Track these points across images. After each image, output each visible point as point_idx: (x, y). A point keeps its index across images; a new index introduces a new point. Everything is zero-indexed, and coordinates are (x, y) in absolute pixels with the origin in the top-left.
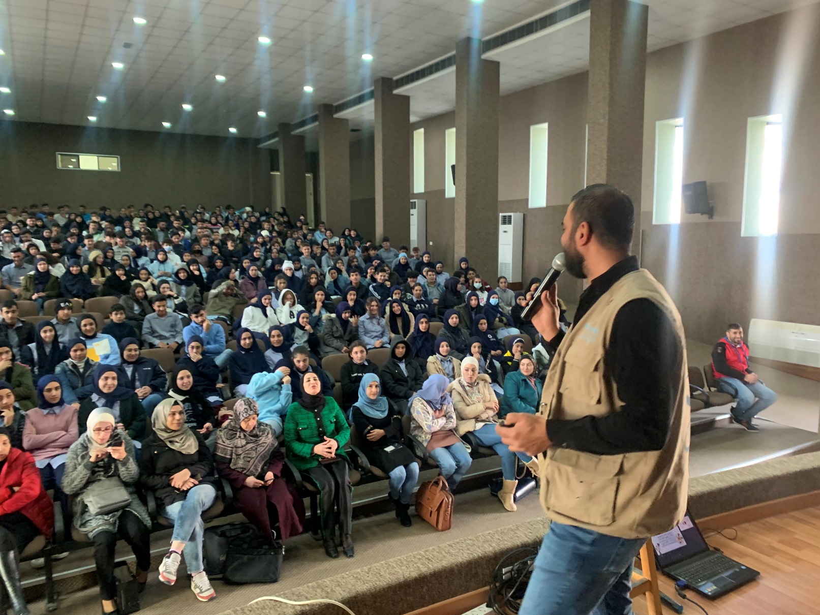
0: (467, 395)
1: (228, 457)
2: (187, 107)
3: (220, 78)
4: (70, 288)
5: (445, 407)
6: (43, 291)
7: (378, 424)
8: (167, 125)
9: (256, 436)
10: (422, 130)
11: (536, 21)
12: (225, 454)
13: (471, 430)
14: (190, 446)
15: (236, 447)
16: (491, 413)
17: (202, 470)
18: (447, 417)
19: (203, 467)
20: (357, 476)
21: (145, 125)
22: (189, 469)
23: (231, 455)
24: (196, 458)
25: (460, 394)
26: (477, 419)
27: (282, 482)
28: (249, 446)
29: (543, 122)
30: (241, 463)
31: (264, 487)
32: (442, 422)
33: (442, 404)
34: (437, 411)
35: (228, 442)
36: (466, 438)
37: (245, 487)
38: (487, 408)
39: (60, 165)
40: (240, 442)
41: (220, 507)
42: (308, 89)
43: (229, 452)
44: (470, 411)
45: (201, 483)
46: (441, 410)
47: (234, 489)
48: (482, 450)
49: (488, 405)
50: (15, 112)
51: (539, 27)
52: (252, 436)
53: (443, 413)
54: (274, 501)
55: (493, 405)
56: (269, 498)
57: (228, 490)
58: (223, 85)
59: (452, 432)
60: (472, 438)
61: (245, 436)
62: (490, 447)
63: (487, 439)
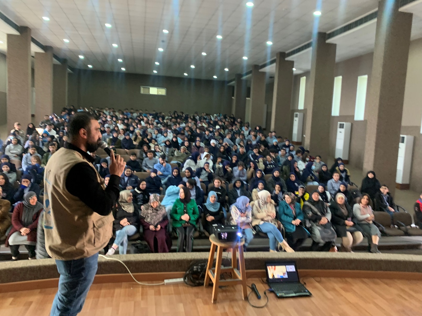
0: (260, 207)
1: (144, 217)
2: (193, 67)
3: (204, 54)
4: (124, 145)
5: (247, 213)
6: (114, 145)
7: (212, 214)
8: (186, 74)
9: (157, 210)
10: (305, 78)
11: (353, 23)
12: (144, 215)
13: (257, 224)
14: (130, 210)
15: (148, 213)
16: (270, 218)
17: (133, 219)
18: (247, 217)
19: (134, 219)
20: (197, 234)
21: (176, 75)
22: (127, 218)
23: (146, 216)
24: (132, 215)
25: (257, 207)
26: (262, 220)
27: (164, 231)
28: (153, 214)
29: (365, 74)
30: (149, 220)
31: (156, 231)
32: (244, 219)
33: (245, 211)
34: (243, 214)
35: (145, 210)
36: (255, 228)
37: (149, 229)
38: (269, 216)
39: (142, 92)
40: (150, 211)
41: (137, 236)
42: (245, 58)
43: (145, 215)
44: (259, 215)
45: (131, 224)
46: (244, 214)
47: (144, 230)
48: (261, 234)
49: (269, 214)
50: (126, 69)
51: (354, 26)
52: (155, 210)
53: (245, 215)
54: (157, 237)
55: (271, 215)
56: (155, 235)
57: (141, 230)
58: (206, 57)
59: (248, 224)
60: (257, 227)
61: (152, 209)
62: (266, 234)
63: (264, 229)
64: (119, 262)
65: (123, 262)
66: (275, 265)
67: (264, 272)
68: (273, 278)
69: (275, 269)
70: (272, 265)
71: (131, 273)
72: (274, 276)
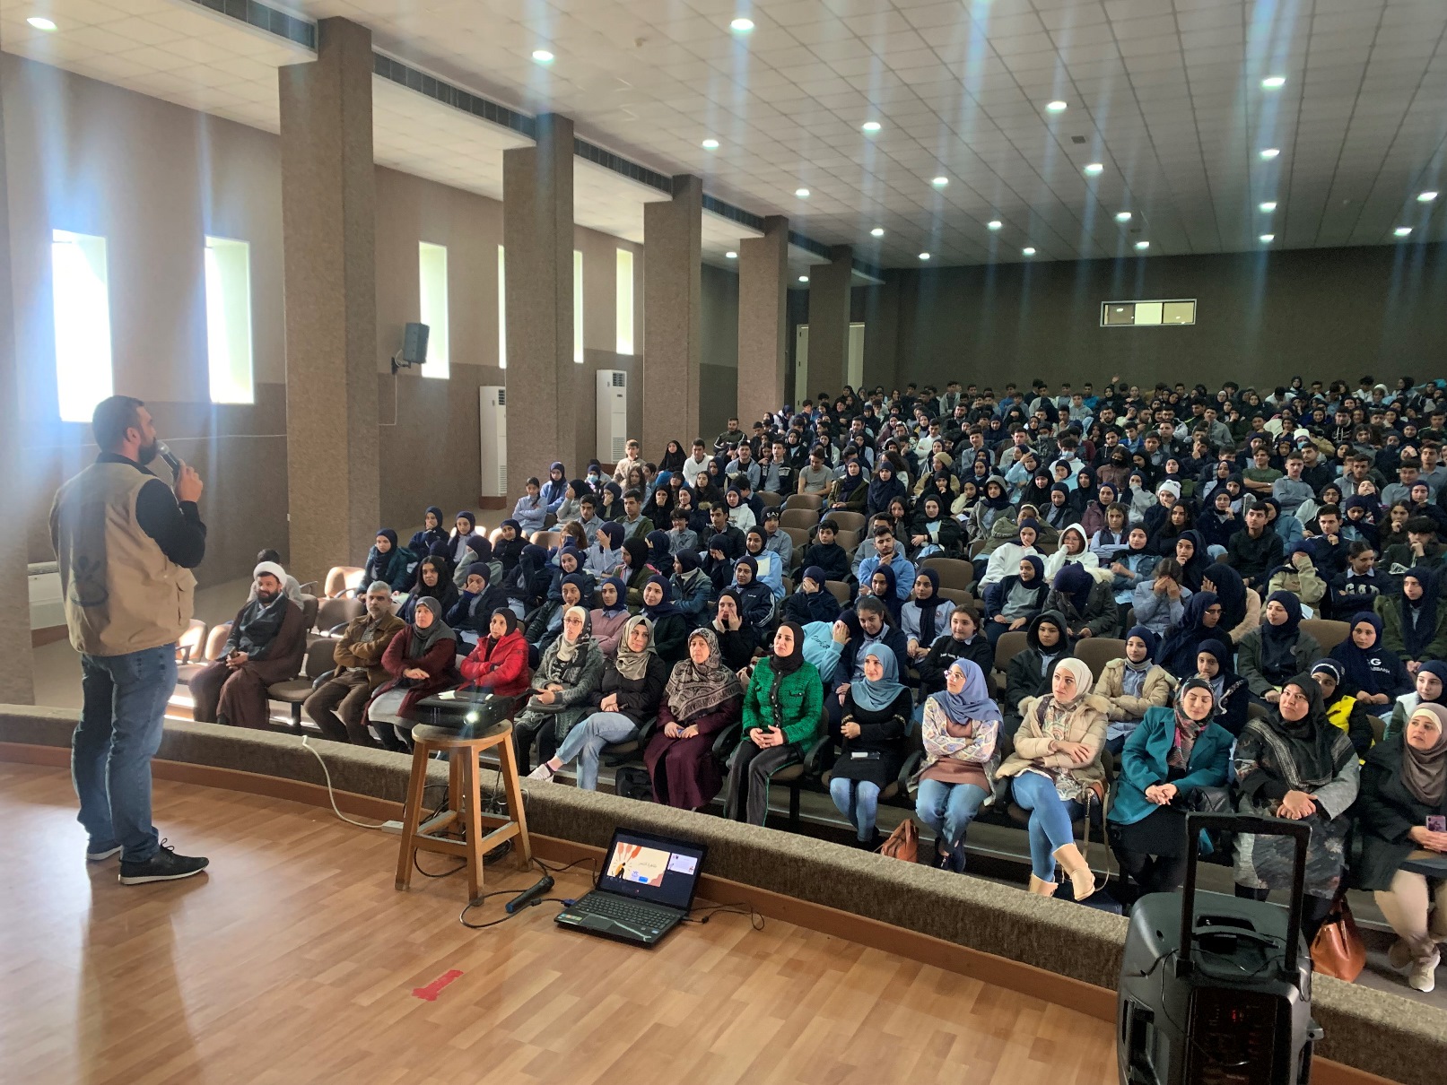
4: (875, 498)
5: (975, 725)
6: (845, 501)
8: (1268, 238)
14: (634, 672)
19: (637, 699)
22: (618, 694)
24: (637, 687)
28: (693, 684)
31: (677, 739)
32: (954, 743)
39: (1106, 321)
40: (685, 677)
64: (313, 754)
65: (322, 757)
66: (640, 844)
67: (601, 853)
68: (617, 876)
69: (635, 854)
70: (631, 842)
71: (332, 786)
72: (622, 871)
